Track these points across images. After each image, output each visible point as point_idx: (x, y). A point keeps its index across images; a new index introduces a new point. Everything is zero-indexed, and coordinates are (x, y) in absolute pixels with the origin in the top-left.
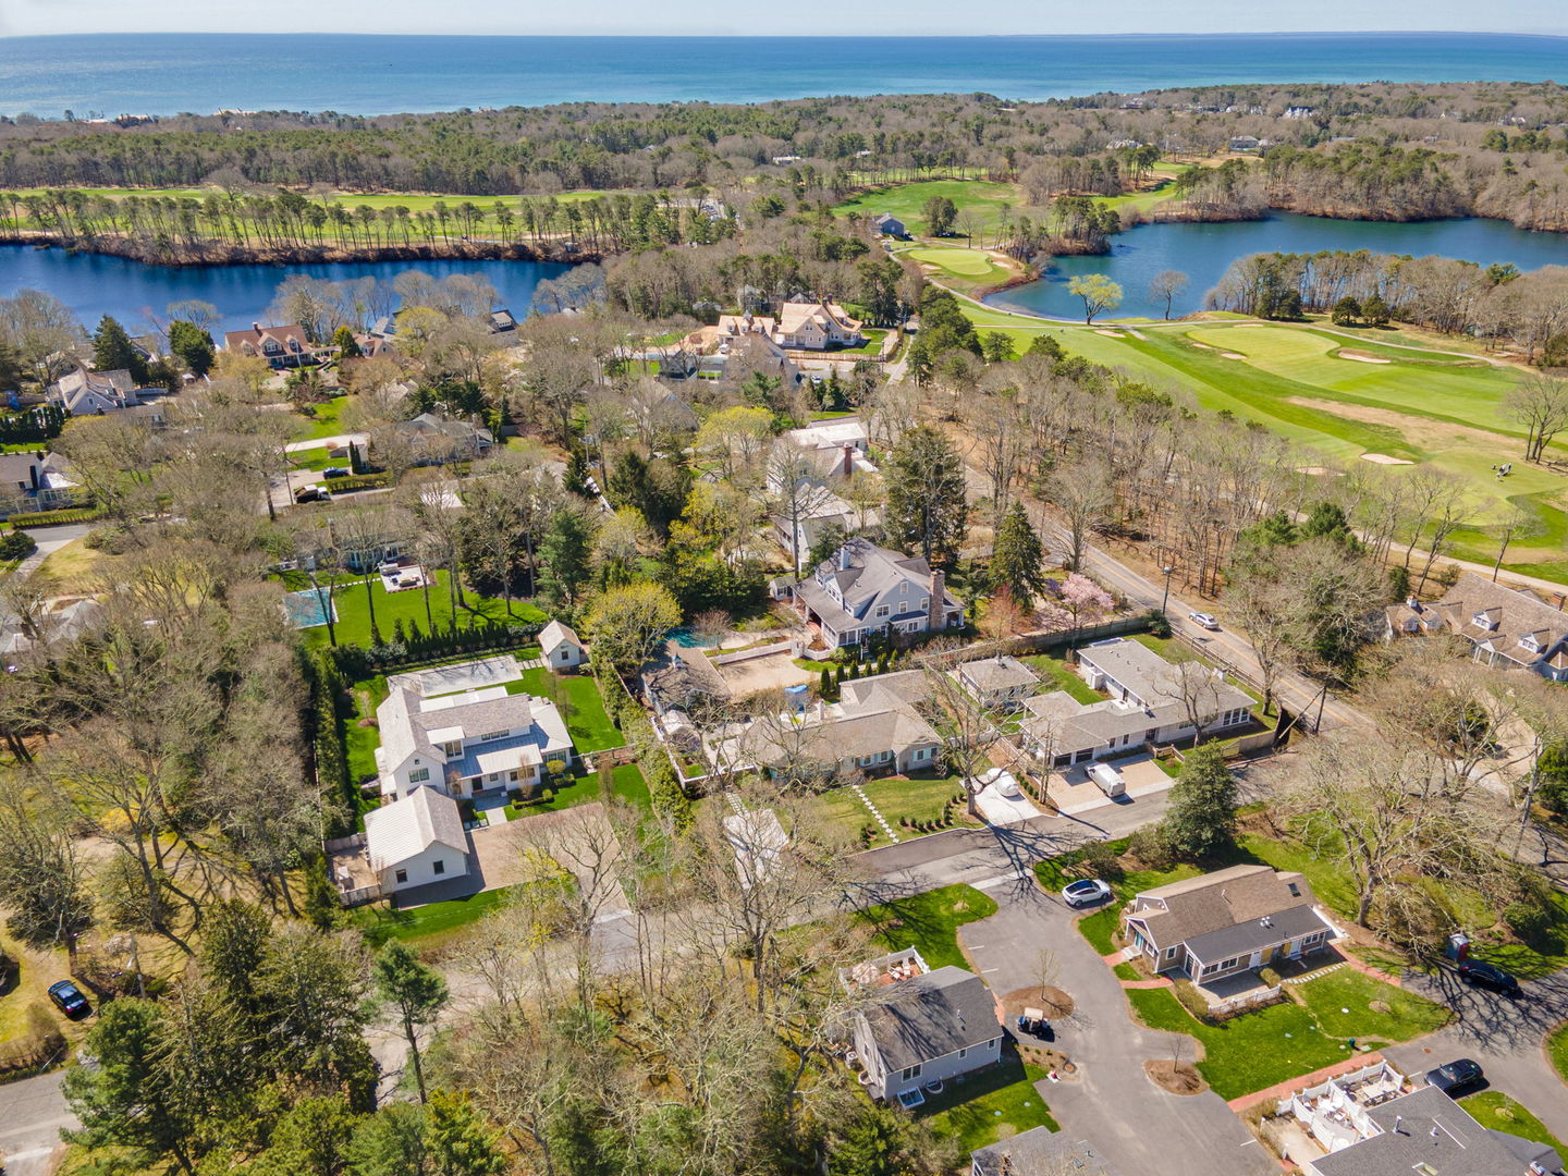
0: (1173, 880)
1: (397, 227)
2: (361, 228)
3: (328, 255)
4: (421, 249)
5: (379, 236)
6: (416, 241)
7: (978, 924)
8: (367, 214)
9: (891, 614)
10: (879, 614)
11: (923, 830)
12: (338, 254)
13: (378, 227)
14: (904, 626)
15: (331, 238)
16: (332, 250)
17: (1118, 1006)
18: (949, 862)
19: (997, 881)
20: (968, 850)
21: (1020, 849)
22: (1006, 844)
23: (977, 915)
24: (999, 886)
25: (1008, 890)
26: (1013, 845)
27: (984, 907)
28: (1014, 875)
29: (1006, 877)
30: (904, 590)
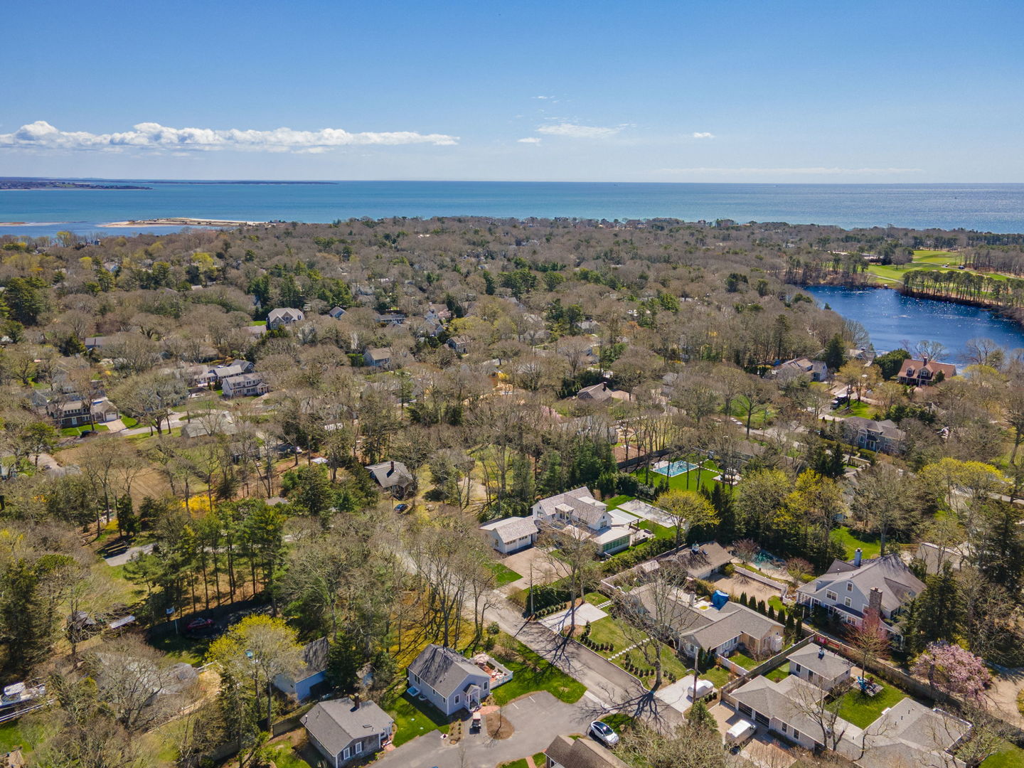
9: (837, 601)
10: (829, 596)
11: (626, 667)
14: (845, 616)
17: (508, 757)
18: (604, 681)
19: (596, 700)
20: (620, 686)
21: (637, 706)
22: (637, 701)
23: (560, 696)
24: (592, 701)
25: (590, 705)
26: (639, 704)
27: (568, 697)
28: (607, 706)
29: (602, 703)
30: (850, 589)
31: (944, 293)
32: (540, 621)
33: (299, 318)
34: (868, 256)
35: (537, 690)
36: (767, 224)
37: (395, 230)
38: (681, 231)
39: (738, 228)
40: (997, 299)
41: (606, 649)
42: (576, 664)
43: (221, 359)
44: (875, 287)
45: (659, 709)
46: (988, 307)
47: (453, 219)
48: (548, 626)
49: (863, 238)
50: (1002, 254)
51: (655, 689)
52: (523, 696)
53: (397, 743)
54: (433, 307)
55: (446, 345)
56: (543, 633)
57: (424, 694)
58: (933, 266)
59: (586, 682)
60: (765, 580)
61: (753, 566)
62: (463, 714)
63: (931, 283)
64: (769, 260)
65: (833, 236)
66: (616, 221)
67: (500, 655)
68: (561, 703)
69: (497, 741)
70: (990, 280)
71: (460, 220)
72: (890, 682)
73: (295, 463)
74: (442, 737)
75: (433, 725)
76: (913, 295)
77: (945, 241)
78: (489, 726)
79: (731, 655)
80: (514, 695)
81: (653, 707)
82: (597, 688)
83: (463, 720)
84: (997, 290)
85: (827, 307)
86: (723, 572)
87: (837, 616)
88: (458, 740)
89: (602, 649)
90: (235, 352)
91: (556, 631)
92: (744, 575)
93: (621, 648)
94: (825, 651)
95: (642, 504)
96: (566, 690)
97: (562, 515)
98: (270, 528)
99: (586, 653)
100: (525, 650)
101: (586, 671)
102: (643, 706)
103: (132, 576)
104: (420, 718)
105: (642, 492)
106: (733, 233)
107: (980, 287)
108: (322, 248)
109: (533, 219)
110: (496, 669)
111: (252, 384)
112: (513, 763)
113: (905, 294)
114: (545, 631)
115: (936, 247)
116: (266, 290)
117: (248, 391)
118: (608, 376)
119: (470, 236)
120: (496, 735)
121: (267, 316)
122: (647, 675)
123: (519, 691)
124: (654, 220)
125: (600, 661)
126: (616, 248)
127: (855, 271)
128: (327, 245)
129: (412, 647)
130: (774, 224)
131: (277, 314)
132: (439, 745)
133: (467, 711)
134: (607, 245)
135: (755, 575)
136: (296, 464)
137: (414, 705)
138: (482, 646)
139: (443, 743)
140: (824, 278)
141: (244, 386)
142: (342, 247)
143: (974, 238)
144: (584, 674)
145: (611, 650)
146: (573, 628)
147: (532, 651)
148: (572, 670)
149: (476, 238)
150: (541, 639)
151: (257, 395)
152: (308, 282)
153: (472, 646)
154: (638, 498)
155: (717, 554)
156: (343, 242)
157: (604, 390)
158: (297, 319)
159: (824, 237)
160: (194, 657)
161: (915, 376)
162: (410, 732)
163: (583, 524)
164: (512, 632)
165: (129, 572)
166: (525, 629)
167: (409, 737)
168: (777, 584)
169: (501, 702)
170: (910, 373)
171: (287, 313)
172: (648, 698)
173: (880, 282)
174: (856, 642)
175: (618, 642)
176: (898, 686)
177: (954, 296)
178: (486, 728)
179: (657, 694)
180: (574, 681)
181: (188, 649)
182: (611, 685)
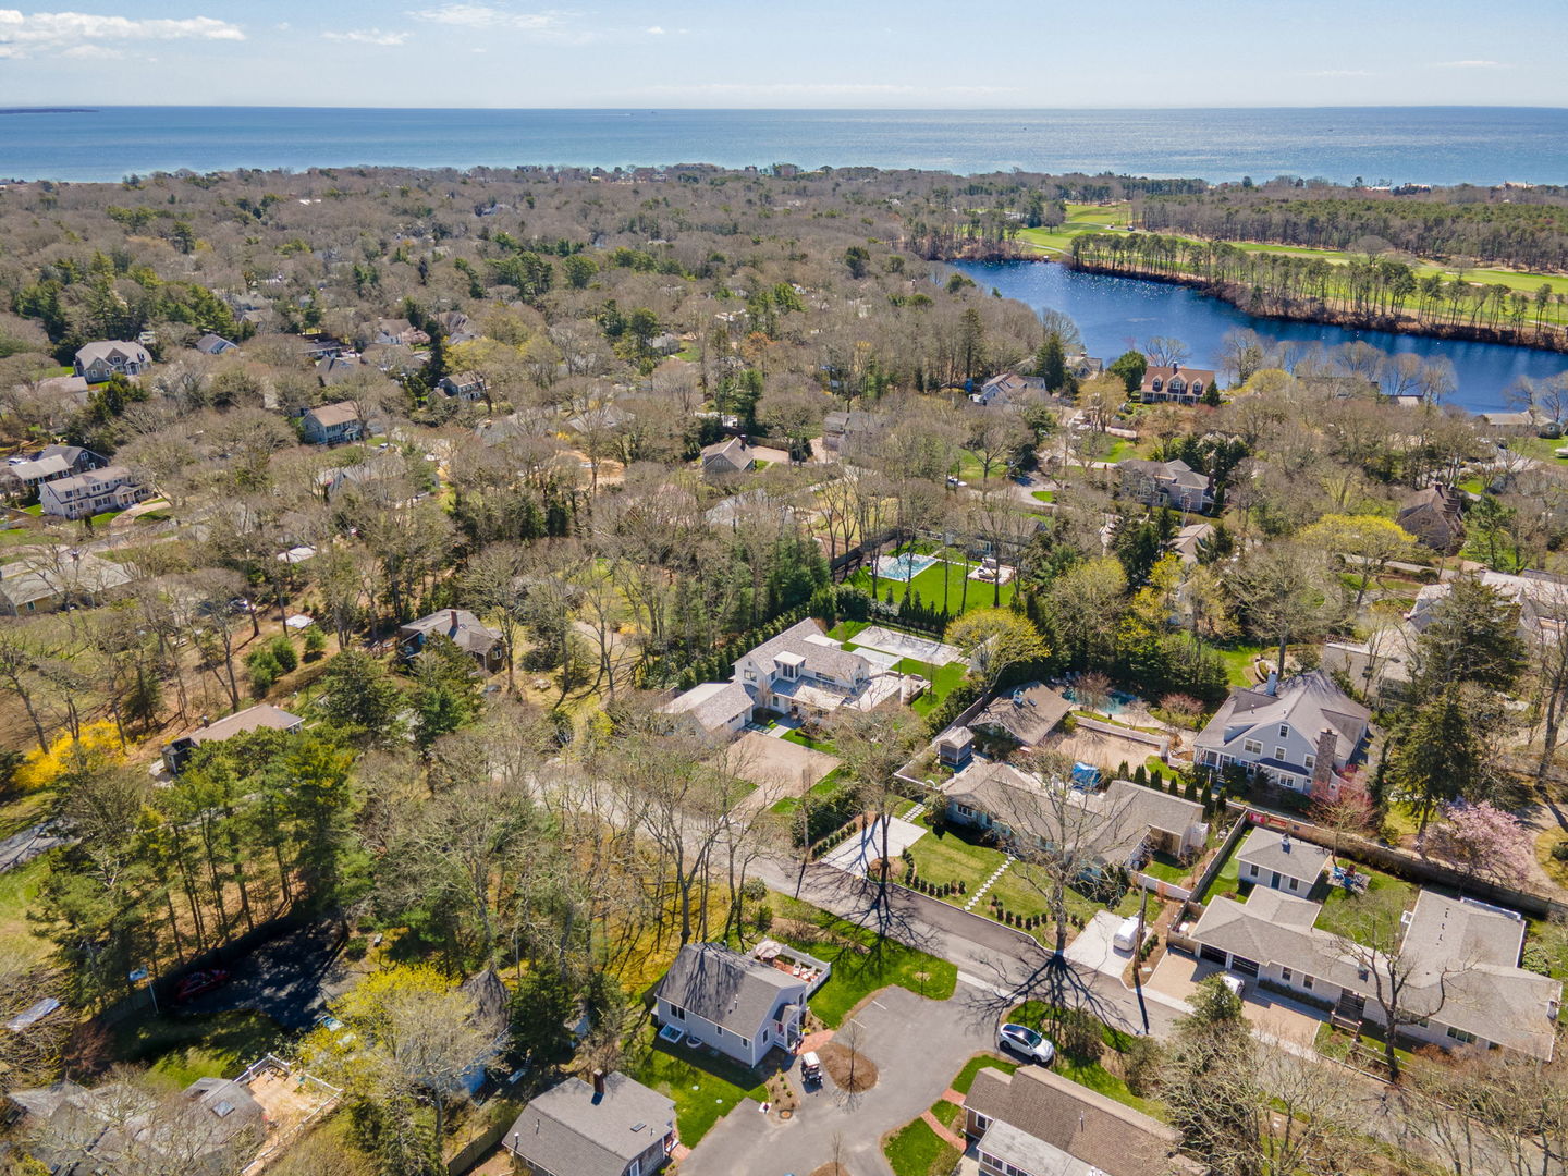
0: (1128, 1104)
1: (1487, 307)
2: (1448, 303)
3: (1401, 325)
4: (1504, 333)
5: (1468, 313)
6: (1502, 324)
7: (912, 996)
8: (1460, 289)
9: (1262, 755)
10: (1248, 748)
11: (1000, 917)
12: (1415, 325)
13: (1468, 304)
14: (1277, 775)
15: (1413, 308)
16: (1409, 319)
17: (891, 1121)
18: (977, 948)
19: (983, 985)
20: (1007, 952)
21: (1048, 983)
22: (1045, 972)
23: (922, 990)
24: (977, 989)
25: (979, 996)
26: (1049, 977)
27: (937, 990)
28: (1004, 993)
29: (995, 989)
30: (1283, 734)
31: (1126, 267)
32: (824, 861)
33: (140, 357)
34: (1014, 214)
35: (880, 986)
36: (849, 170)
37: (256, 195)
38: (729, 184)
39: (809, 177)
40: (1197, 272)
41: (953, 890)
42: (919, 927)
43: (10, 445)
44: (1033, 260)
45: (1086, 982)
46: (1188, 283)
47: (351, 172)
48: (842, 867)
49: (992, 188)
50: (1178, 208)
51: (1061, 944)
52: (862, 1002)
53: (690, 1141)
54: (386, 325)
55: (439, 391)
56: (841, 881)
57: (694, 1034)
58: (1094, 227)
59: (953, 956)
60: (1128, 732)
61: (1098, 712)
62: (778, 1058)
63: (1105, 252)
64: (881, 225)
65: (951, 187)
66: (618, 170)
67: (788, 935)
68: (929, 1002)
69: (858, 1095)
70: (1186, 245)
71: (362, 173)
72: (1376, 867)
73: (253, 631)
74: (761, 1109)
75: (736, 1090)
76: (1086, 270)
77: (1096, 191)
78: (833, 1071)
79: (1142, 866)
80: (848, 1005)
81: (1075, 979)
82: (972, 963)
83: (786, 1068)
84: (1196, 260)
85: (995, 293)
86: (1063, 728)
87: (1263, 777)
88: (792, 1108)
89: (947, 893)
90: (36, 429)
91: (859, 874)
92: (1091, 730)
93: (976, 885)
94: (1291, 841)
95: (886, 632)
96: (927, 976)
97: (788, 670)
98: (327, 783)
99: (925, 904)
100: (829, 920)
101: (941, 936)
102: (1060, 982)
103: (44, 926)
104: (708, 1084)
105: (878, 613)
106: (811, 186)
107: (1174, 257)
108: (129, 228)
109: (483, 170)
110: (798, 963)
111: (103, 489)
112: (905, 1131)
113: (1076, 268)
114: (842, 878)
115: (1085, 200)
116: (54, 306)
117: (98, 503)
118: (730, 424)
119: (395, 200)
120: (852, 1084)
121: (74, 358)
122: (1037, 924)
123: (852, 994)
124: (677, 167)
125: (953, 913)
126: (648, 213)
127: (1001, 238)
128: (137, 222)
129: (627, 948)
130: (858, 169)
131: (94, 353)
132: (764, 1127)
133: (783, 1051)
134: (632, 209)
135: (1108, 727)
136: (256, 633)
137: (687, 1061)
138: (751, 923)
139: (767, 1119)
140: (960, 250)
141: (88, 495)
142: (168, 225)
143: (1131, 187)
144: (942, 943)
145: (962, 891)
146: (885, 864)
147: (839, 919)
148: (920, 940)
149: (408, 204)
150: (842, 893)
151: (117, 509)
152: (137, 290)
153: (733, 927)
154: (875, 623)
155: (1048, 703)
156: (165, 215)
157: (743, 448)
158: (136, 360)
159: (942, 189)
160: (217, 1057)
161: (1165, 390)
162: (701, 1113)
163: (827, 683)
164: (789, 888)
165: (39, 920)
166: (806, 880)
167: (706, 1123)
168: (1147, 737)
169: (831, 1021)
170: (1158, 387)
171: (115, 351)
172: (1058, 963)
173: (1038, 253)
174: (1323, 817)
175: (967, 875)
176: (1389, 871)
177: (1139, 269)
178: (828, 1076)
179: (1070, 953)
180: (932, 958)
181: (197, 1042)
182: (992, 955)
